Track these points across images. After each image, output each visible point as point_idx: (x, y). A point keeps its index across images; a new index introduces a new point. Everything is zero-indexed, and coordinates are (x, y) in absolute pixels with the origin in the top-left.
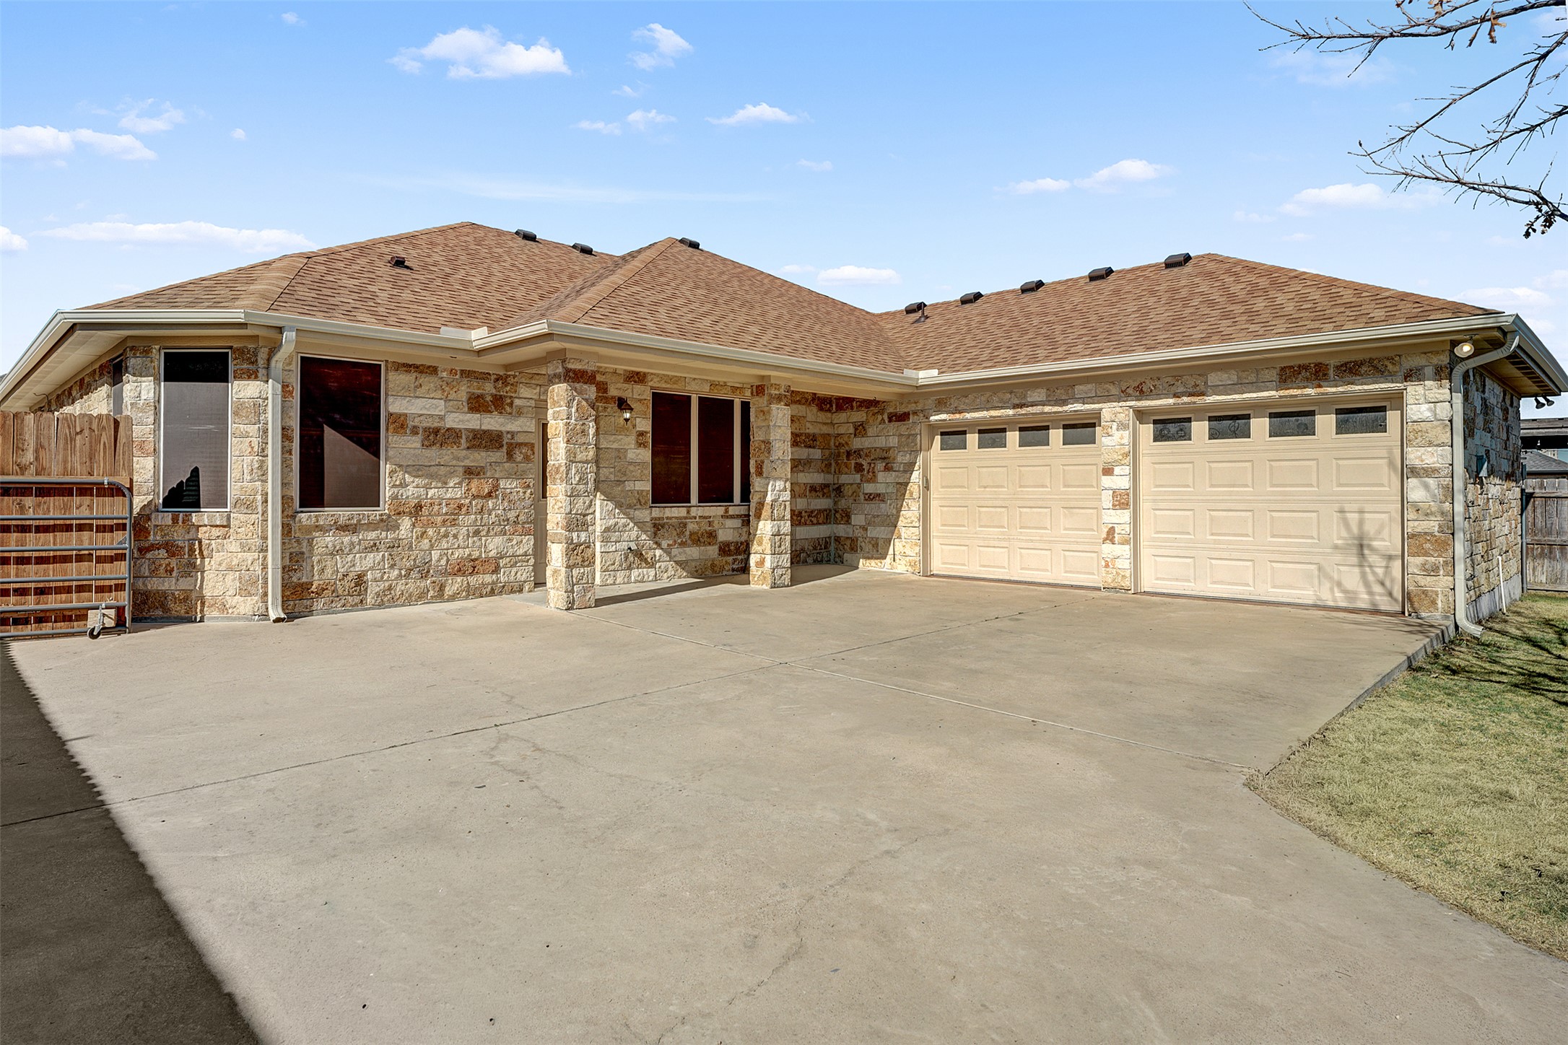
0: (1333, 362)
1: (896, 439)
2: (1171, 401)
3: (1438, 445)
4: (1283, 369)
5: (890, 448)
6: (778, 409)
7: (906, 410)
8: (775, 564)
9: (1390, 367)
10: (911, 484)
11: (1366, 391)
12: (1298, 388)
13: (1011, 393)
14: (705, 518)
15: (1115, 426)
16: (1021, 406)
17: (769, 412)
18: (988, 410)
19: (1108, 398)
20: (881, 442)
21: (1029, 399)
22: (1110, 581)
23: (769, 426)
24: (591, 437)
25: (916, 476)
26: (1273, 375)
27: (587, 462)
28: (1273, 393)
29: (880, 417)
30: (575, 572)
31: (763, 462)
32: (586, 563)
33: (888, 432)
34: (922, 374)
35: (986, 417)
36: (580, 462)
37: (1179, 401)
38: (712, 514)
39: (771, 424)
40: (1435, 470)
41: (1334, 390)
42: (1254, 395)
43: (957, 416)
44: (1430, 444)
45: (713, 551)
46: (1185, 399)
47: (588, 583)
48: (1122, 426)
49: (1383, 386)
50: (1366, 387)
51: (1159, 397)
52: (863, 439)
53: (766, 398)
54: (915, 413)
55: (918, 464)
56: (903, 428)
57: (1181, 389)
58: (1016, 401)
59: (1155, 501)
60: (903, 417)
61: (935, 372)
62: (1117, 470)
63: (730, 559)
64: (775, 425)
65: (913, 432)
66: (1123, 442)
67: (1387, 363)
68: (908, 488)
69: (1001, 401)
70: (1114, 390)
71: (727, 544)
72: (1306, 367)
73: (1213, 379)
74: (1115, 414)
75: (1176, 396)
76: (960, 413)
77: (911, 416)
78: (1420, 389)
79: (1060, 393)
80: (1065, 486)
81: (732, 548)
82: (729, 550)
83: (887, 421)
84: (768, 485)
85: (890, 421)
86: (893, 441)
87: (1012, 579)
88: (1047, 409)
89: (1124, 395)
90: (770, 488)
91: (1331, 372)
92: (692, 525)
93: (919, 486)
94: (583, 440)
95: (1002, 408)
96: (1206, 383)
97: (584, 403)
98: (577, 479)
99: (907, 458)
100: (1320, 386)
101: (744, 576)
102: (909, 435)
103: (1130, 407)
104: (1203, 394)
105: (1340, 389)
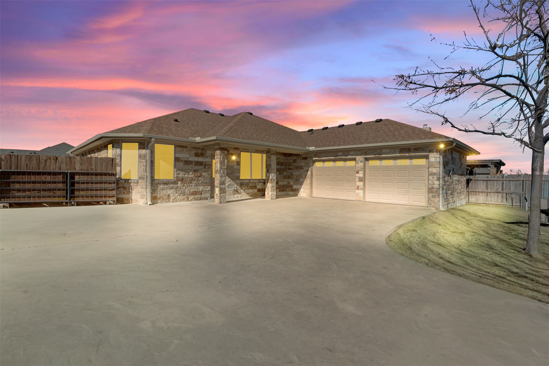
0: (412, 148)
1: (304, 164)
2: (373, 156)
3: (437, 168)
4: (400, 149)
5: (302, 166)
6: (273, 156)
7: (307, 157)
8: (272, 194)
9: (426, 149)
10: (307, 175)
11: (420, 155)
12: (404, 153)
13: (334, 153)
14: (254, 182)
15: (359, 162)
16: (336, 156)
17: (271, 157)
18: (328, 157)
19: (358, 155)
20: (300, 164)
21: (338, 155)
22: (357, 199)
23: (270, 161)
24: (226, 163)
25: (309, 173)
26: (398, 150)
27: (225, 169)
28: (398, 155)
29: (300, 158)
30: (222, 195)
31: (269, 169)
32: (224, 193)
33: (302, 162)
34: (311, 148)
35: (327, 159)
36: (223, 169)
37: (375, 156)
38: (256, 182)
39: (271, 160)
40: (435, 173)
41: (412, 154)
42: (394, 155)
43: (320, 158)
44: (435, 167)
45: (256, 191)
46: (377, 156)
47: (225, 197)
48: (361, 162)
49: (424, 153)
50: (420, 154)
51: (370, 155)
52: (295, 164)
53: (270, 154)
54: (309, 157)
55: (309, 170)
56: (306, 161)
57: (376, 153)
58: (335, 155)
59: (369, 180)
60: (306, 158)
61: (314, 148)
62: (360, 172)
63: (260, 193)
64: (272, 160)
65: (308, 162)
66: (361, 165)
67: (425, 148)
68: (307, 176)
69: (331, 155)
70: (359, 153)
71: (260, 189)
72: (406, 149)
73: (384, 151)
74: (360, 159)
75: (375, 155)
76: (321, 157)
77: (308, 158)
78: (433, 155)
79: (346, 153)
80: (347, 176)
81: (261, 190)
82: (260, 190)
83: (302, 159)
84: (270, 174)
85: (303, 159)
86: (303, 164)
87: (333, 198)
88: (343, 157)
89: (362, 154)
90: (271, 175)
91: (412, 150)
92: (251, 184)
93: (310, 175)
94: (224, 164)
95: (331, 157)
96: (382, 152)
97: (224, 155)
98: (222, 173)
99: (307, 169)
100: (409, 153)
101: (264, 197)
102: (307, 163)
103: (363, 157)
104: (381, 154)
105: (414, 154)
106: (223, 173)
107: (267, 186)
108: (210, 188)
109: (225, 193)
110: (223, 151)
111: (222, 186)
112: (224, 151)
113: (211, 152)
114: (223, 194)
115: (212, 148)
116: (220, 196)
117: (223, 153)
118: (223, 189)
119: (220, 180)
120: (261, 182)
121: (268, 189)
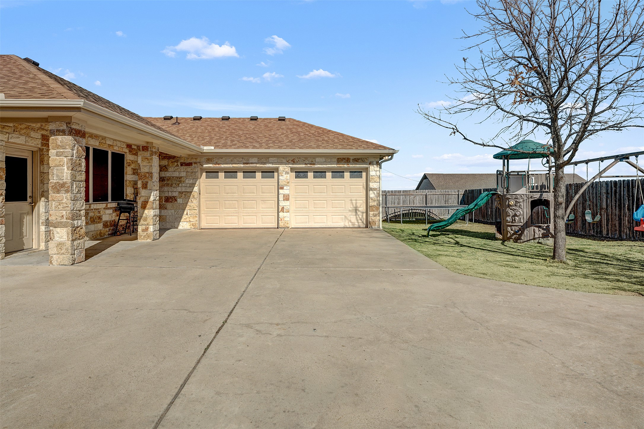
0: (352, 158)
1: (185, 173)
2: (304, 166)
3: (377, 182)
4: (338, 159)
5: (181, 177)
6: (155, 158)
7: (191, 162)
8: (154, 230)
9: (366, 161)
10: (193, 192)
11: (360, 167)
12: (343, 164)
13: (243, 158)
14: (97, 209)
15: (284, 173)
16: (247, 164)
17: (152, 159)
18: (232, 164)
19: (282, 163)
21: (250, 161)
22: (282, 225)
23: (151, 166)
24: (83, 167)
25: (196, 189)
26: (335, 160)
27: (81, 181)
28: (335, 165)
29: (176, 164)
30: (75, 243)
32: (81, 237)
33: (181, 170)
34: (205, 148)
36: (78, 181)
37: (307, 166)
38: (100, 207)
40: (376, 189)
41: (352, 166)
42: (325, 166)
43: (217, 165)
44: (375, 182)
45: (100, 226)
46: (309, 165)
47: (81, 248)
48: (287, 173)
49: (364, 166)
50: (360, 166)
51: (300, 164)
52: (166, 173)
53: (149, 152)
54: (195, 163)
55: (197, 184)
56: (189, 169)
57: (307, 162)
58: (245, 162)
59: (296, 198)
60: (190, 164)
61: (213, 148)
62: (285, 188)
63: (107, 229)
64: (154, 166)
65: (194, 171)
66: (287, 178)
67: (365, 159)
68: (192, 194)
69: (238, 161)
70: (284, 161)
71: (106, 222)
72: (344, 159)
73: (318, 160)
74: (285, 169)
75: (305, 164)
76: (218, 164)
77: (193, 164)
78: (373, 167)
79: (263, 160)
80: (262, 193)
81: (109, 224)
82: (107, 225)
83: (179, 166)
84: (151, 193)
85: (182, 165)
86: (183, 174)
87: (240, 227)
88: (258, 165)
89: (288, 162)
91: (351, 161)
92: (91, 213)
93: (197, 193)
94: (79, 169)
95: (238, 164)
96: (315, 161)
97: (80, 148)
99: (191, 181)
100: (348, 165)
102: (192, 172)
103: (290, 167)
104: (314, 164)
105: (354, 166)
106: (78, 192)
107: (144, 215)
108: (4, 229)
109: (82, 239)
110: (77, 138)
111: (76, 222)
112: (81, 139)
113: (5, 136)
114: (79, 242)
115: (7, 128)
116: (73, 245)
117: (78, 142)
118: (79, 228)
119: (72, 209)
120: (108, 209)
121: (145, 220)
